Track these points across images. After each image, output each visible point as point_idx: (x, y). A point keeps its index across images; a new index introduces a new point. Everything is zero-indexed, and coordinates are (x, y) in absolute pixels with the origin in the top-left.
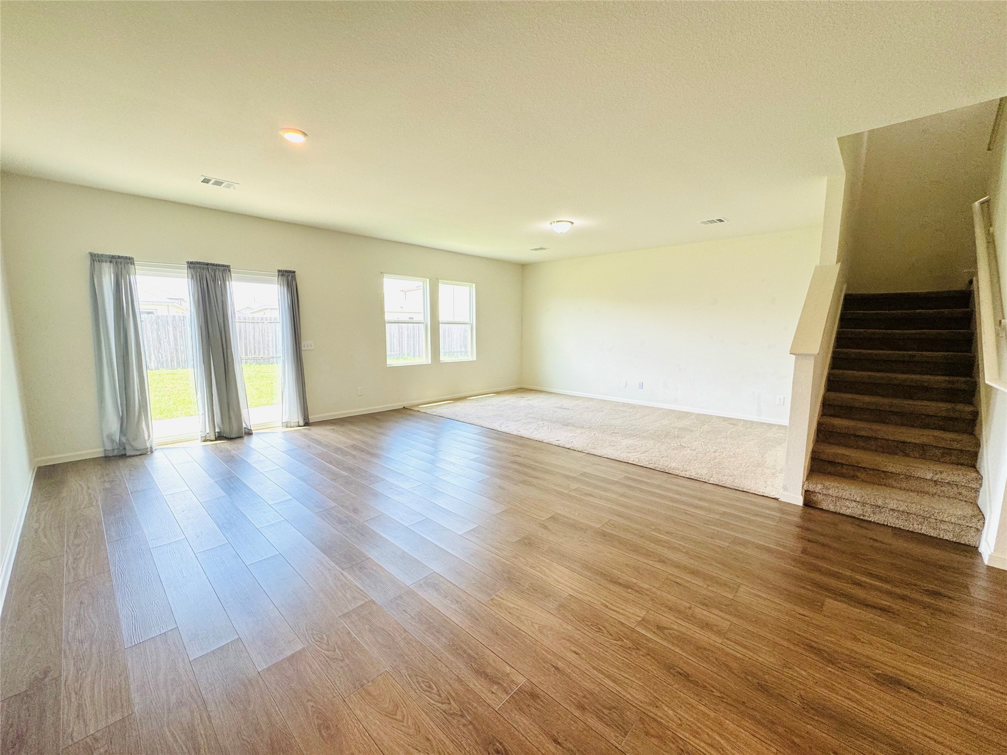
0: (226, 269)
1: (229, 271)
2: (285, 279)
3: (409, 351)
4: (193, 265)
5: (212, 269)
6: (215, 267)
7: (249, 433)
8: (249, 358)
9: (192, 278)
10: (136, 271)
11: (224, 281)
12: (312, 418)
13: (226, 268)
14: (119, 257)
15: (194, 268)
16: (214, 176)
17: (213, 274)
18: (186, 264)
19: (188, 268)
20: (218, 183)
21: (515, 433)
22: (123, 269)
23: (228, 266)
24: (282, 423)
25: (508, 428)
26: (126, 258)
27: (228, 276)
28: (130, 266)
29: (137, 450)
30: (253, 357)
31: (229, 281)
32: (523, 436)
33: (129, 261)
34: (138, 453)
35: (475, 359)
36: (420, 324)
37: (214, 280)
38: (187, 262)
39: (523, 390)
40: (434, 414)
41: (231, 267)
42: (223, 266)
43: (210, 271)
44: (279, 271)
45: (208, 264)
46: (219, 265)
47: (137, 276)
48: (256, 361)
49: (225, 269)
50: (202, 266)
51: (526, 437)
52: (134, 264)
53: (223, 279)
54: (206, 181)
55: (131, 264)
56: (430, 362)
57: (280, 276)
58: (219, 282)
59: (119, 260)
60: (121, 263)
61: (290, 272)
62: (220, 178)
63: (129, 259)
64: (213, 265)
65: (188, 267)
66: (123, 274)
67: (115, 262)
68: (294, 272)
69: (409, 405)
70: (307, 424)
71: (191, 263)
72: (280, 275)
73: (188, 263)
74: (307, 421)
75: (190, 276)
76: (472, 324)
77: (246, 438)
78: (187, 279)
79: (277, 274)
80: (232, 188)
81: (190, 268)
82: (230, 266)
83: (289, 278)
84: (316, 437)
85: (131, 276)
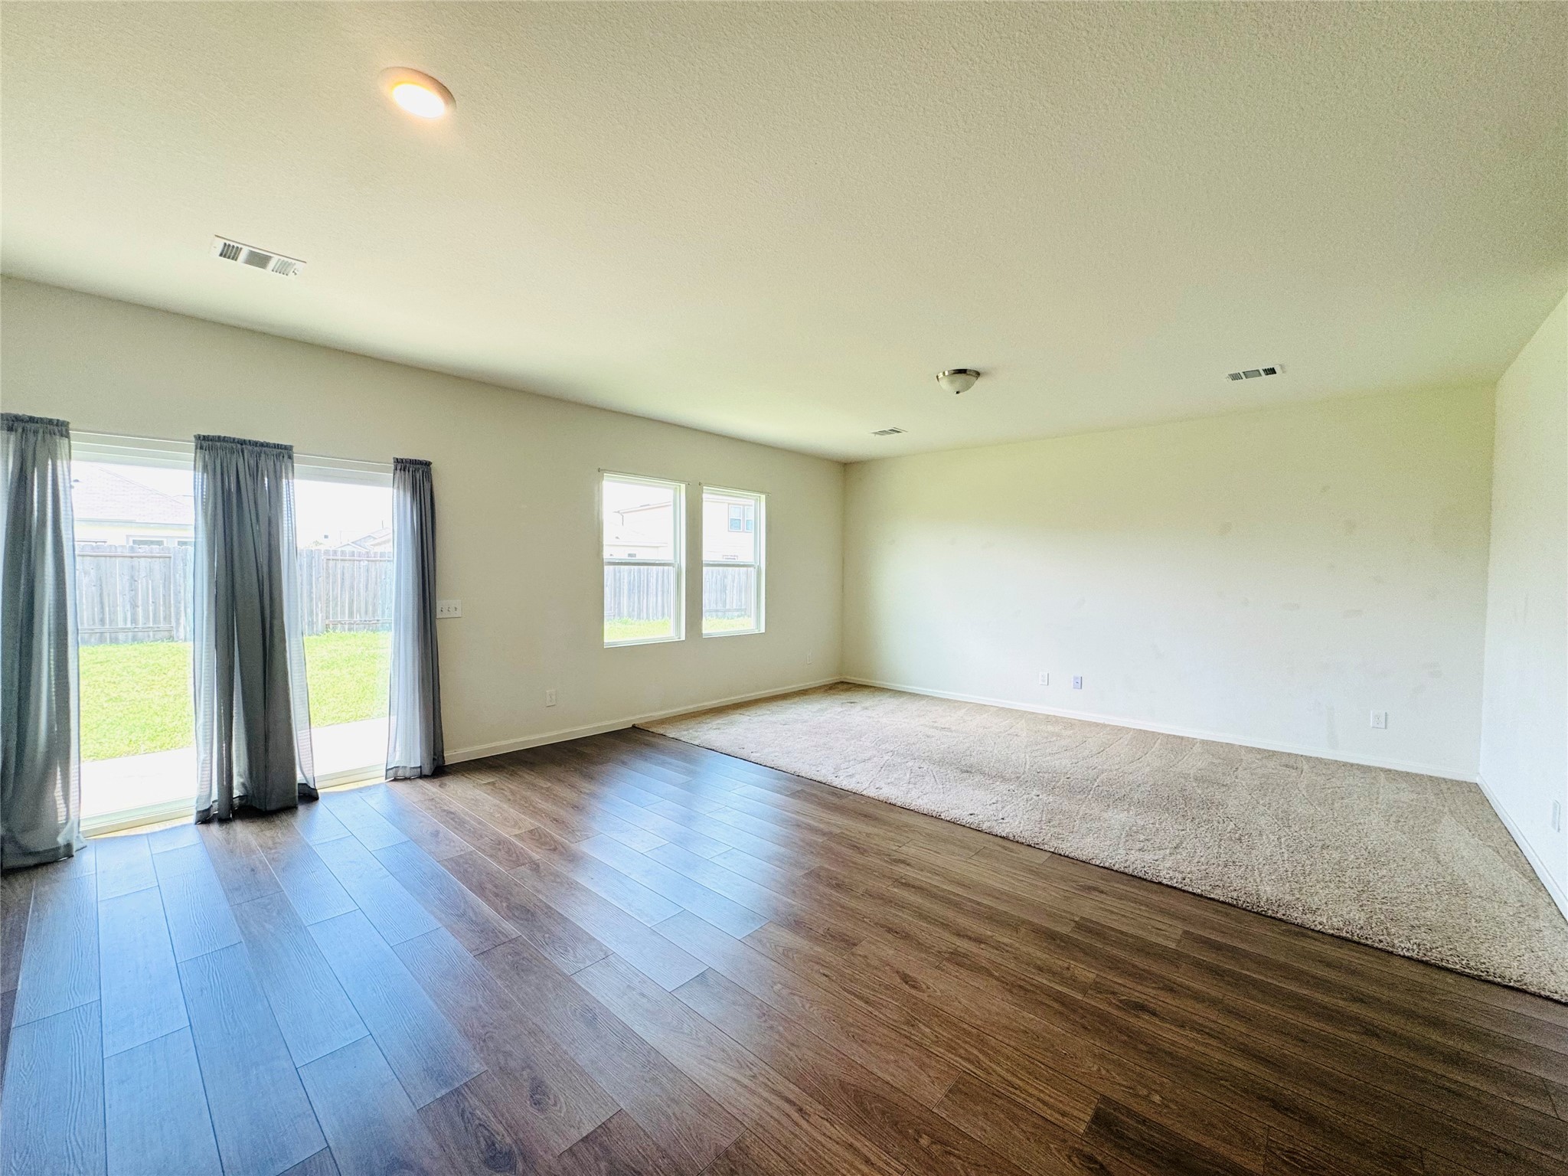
0: (283, 453)
1: (290, 457)
2: (408, 476)
3: (631, 609)
4: (206, 444)
5: (251, 453)
6: (257, 449)
7: (309, 796)
8: (355, 622)
9: (205, 468)
10: (72, 451)
11: (277, 478)
12: (451, 756)
13: (283, 451)
14: (32, 420)
15: (210, 449)
16: (249, 240)
17: (252, 462)
18: (194, 439)
19: (196, 449)
20: (259, 260)
21: (871, 792)
22: (38, 446)
23: (288, 449)
24: (387, 770)
25: (854, 780)
26: (50, 422)
27: (286, 469)
28: (57, 438)
29: (31, 854)
30: (363, 619)
31: (287, 478)
32: (893, 802)
33: (58, 429)
34: (31, 861)
35: (760, 631)
36: (666, 568)
37: (255, 474)
38: (195, 436)
39: (845, 686)
40: (696, 743)
41: (294, 450)
42: (277, 447)
43: (245, 454)
44: (397, 461)
45: (243, 442)
46: (267, 445)
47: (73, 462)
48: (367, 627)
49: (278, 456)
50: (229, 445)
51: (899, 804)
52: (68, 436)
53: (275, 472)
54: (229, 252)
55: (62, 435)
56: (683, 638)
57: (398, 471)
58: (266, 479)
59: (33, 426)
60: (36, 432)
61: (421, 463)
62: (263, 246)
63: (57, 425)
64: (256, 444)
65: (196, 446)
66: (39, 456)
67: (20, 430)
68: (428, 464)
69: (643, 721)
70: (438, 769)
71: (206, 438)
72: (399, 468)
73: (198, 438)
74: (441, 763)
75: (200, 465)
76: (759, 566)
77: (302, 809)
78: (192, 473)
79: (392, 466)
80: (291, 274)
81: (201, 448)
82: (291, 447)
83: (416, 475)
84: (457, 806)
85: (59, 463)
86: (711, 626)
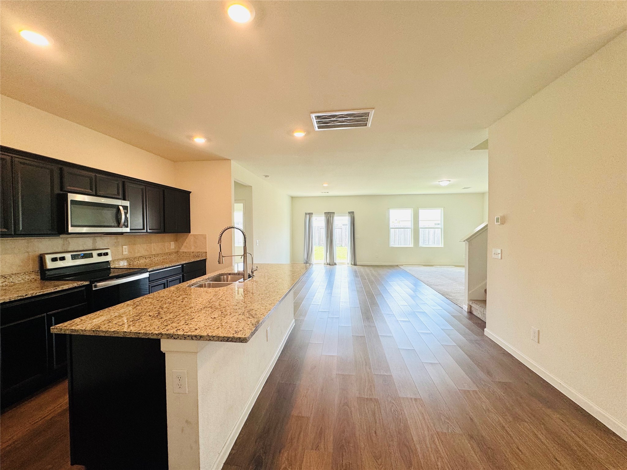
5: (330, 214)
7: (335, 264)
11: (333, 217)
12: (358, 263)
15: (326, 214)
19: (324, 214)
24: (347, 263)
26: (311, 213)
27: (334, 215)
31: (335, 217)
35: (443, 247)
36: (408, 229)
37: (330, 217)
40: (406, 271)
42: (333, 212)
44: (349, 212)
56: (413, 246)
57: (349, 214)
64: (330, 212)
66: (311, 217)
68: (353, 212)
70: (355, 265)
75: (324, 216)
76: (442, 228)
83: (352, 214)
86: (421, 244)
